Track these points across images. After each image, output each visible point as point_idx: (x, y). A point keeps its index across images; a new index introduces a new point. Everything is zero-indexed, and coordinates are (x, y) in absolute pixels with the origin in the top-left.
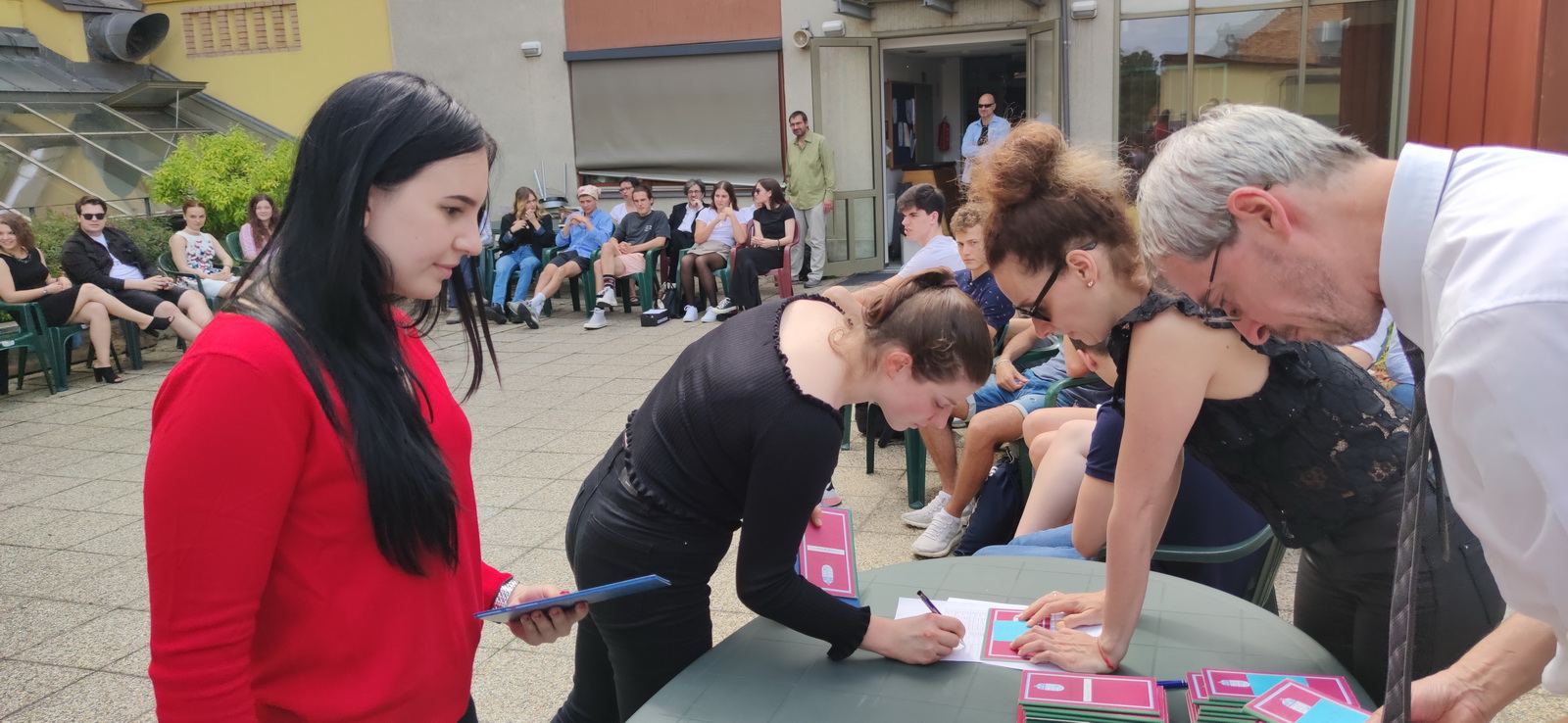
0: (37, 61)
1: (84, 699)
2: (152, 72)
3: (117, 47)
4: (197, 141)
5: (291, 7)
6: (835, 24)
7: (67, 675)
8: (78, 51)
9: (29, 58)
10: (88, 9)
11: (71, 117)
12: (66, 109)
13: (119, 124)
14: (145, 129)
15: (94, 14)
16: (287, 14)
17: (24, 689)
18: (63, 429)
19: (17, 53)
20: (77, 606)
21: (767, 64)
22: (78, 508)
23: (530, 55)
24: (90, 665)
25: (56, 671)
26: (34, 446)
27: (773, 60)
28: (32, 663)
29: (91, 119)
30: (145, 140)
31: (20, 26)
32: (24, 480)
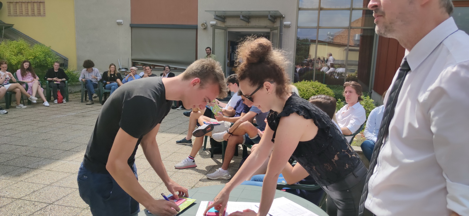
4: (8, 42)
5: (43, 3)
6: (214, 22)
16: (41, 5)
21: (193, 32)
23: (119, 24)
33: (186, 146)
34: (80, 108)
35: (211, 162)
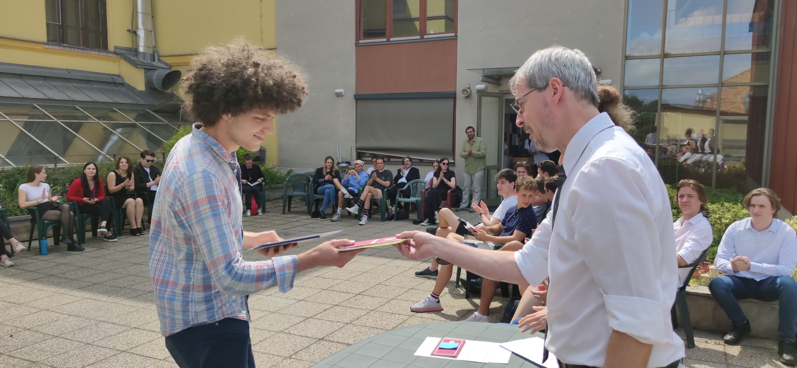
0: (123, 89)
1: (118, 362)
2: (172, 96)
3: (157, 85)
6: (482, 86)
7: (112, 352)
8: (141, 86)
9: (120, 88)
10: (147, 67)
11: (135, 115)
12: (132, 111)
13: (156, 119)
14: (166, 122)
15: (149, 69)
17: (95, 356)
18: (119, 253)
19: (115, 86)
20: (118, 326)
21: (448, 104)
22: (121, 286)
23: (339, 95)
24: (121, 349)
25: (107, 350)
26: (106, 259)
27: (451, 102)
28: (99, 347)
29: (143, 116)
30: (166, 127)
31: (118, 74)
32: (100, 273)
33: (430, 280)
34: (282, 222)
35: (465, 304)
